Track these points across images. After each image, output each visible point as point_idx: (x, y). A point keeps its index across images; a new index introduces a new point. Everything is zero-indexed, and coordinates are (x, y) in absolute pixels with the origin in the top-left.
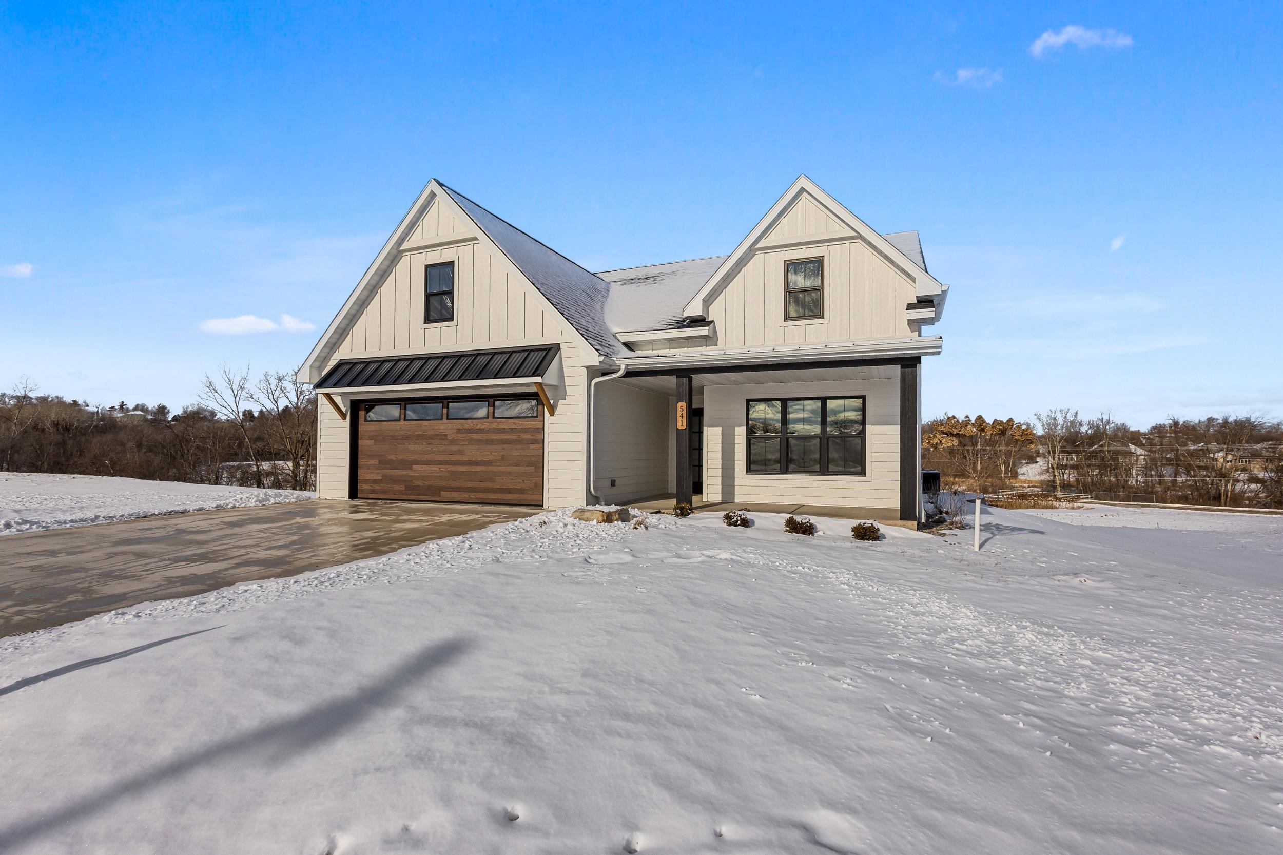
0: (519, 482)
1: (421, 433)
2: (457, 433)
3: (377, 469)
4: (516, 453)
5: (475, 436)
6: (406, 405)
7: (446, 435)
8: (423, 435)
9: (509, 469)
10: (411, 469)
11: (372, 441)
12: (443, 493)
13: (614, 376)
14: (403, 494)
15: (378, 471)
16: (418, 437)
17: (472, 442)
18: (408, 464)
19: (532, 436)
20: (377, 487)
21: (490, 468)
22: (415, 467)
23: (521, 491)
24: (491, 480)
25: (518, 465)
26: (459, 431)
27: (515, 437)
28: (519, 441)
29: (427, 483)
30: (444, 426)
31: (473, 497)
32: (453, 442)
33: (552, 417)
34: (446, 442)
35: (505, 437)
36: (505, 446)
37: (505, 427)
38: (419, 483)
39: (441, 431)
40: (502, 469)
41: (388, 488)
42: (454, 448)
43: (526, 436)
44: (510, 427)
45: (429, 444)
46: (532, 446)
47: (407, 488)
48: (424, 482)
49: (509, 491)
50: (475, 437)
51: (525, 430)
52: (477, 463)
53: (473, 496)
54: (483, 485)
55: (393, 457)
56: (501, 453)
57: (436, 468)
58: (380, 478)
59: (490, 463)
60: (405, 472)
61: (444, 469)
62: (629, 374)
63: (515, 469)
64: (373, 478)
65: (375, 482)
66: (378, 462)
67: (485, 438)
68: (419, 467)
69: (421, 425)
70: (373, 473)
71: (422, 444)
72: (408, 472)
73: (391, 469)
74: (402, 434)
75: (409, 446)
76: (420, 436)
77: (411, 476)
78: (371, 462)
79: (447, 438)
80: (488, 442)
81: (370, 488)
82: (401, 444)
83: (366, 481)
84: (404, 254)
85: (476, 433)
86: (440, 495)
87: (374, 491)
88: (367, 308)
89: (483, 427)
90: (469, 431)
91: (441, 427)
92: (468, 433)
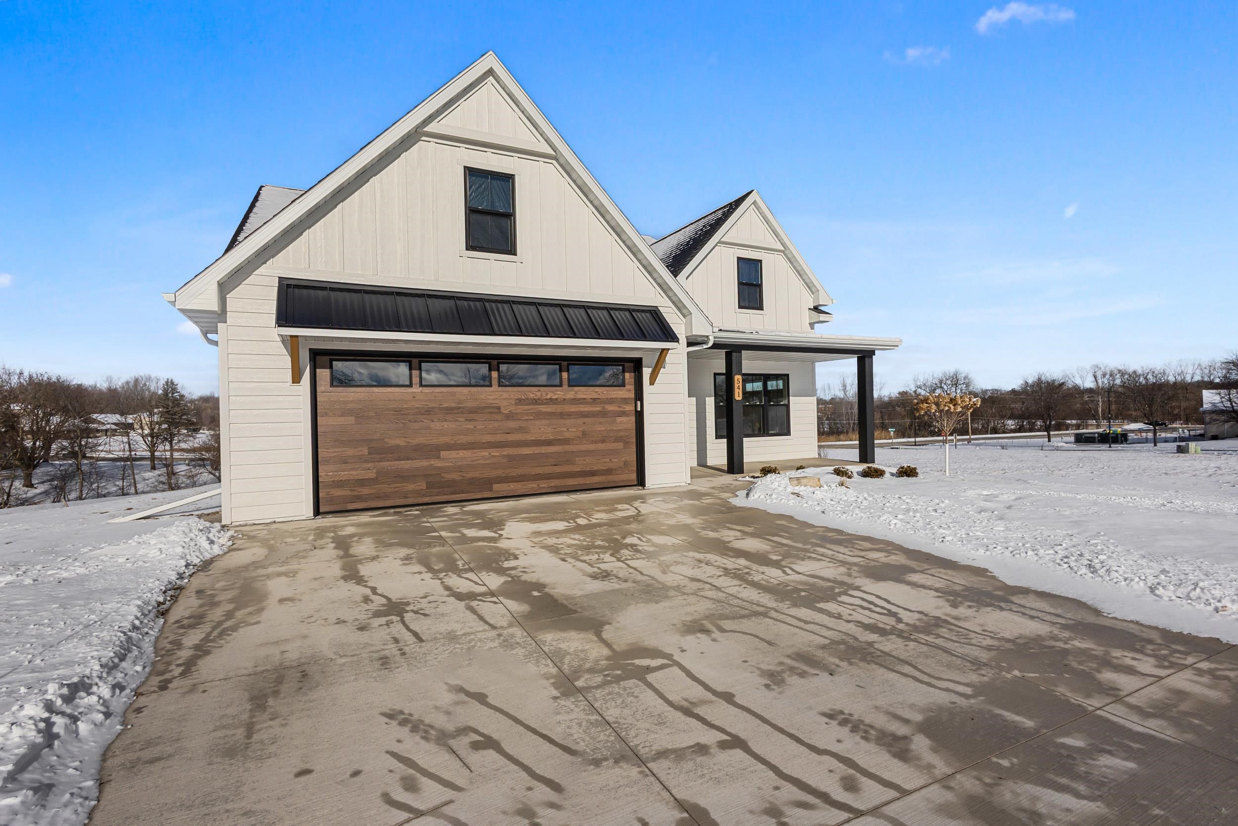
0: (606, 462)
1: (454, 405)
2: (516, 404)
3: (366, 461)
4: (599, 428)
5: (544, 408)
6: (420, 362)
7: (499, 408)
8: (459, 408)
9: (592, 447)
10: (438, 457)
12: (496, 487)
13: (705, 346)
14: (424, 496)
15: (369, 465)
16: (449, 410)
17: (539, 415)
18: (434, 451)
19: (619, 407)
20: (365, 491)
21: (568, 448)
22: (443, 454)
23: (609, 472)
25: (603, 441)
26: (519, 401)
27: (598, 409)
28: (604, 414)
29: (469, 476)
30: (494, 394)
31: (543, 486)
32: (510, 417)
33: (652, 387)
34: (499, 417)
35: (586, 409)
36: (587, 420)
37: (582, 397)
38: (456, 476)
39: (490, 402)
40: (583, 447)
42: (512, 424)
43: (611, 408)
44: (592, 397)
45: (470, 420)
46: (619, 419)
47: (429, 486)
48: (461, 474)
49: (593, 473)
50: (544, 410)
51: (611, 401)
54: (558, 469)
55: (401, 442)
56: (581, 429)
57: (485, 453)
59: (566, 441)
60: (424, 464)
61: (496, 454)
63: (600, 446)
64: (358, 477)
65: (362, 483)
66: (366, 452)
67: (558, 410)
68: (453, 454)
69: (454, 394)
70: (353, 469)
71: (457, 420)
72: (432, 463)
73: (396, 460)
74: (418, 406)
75: (432, 425)
76: (453, 408)
77: (440, 468)
78: (350, 452)
79: (500, 412)
80: (562, 415)
81: (348, 493)
82: (415, 421)
83: (339, 484)
84: (424, 138)
85: (545, 404)
86: (491, 490)
87: (359, 498)
88: (343, 201)
89: (556, 397)
90: (535, 402)
91: (489, 397)
92: (532, 404)
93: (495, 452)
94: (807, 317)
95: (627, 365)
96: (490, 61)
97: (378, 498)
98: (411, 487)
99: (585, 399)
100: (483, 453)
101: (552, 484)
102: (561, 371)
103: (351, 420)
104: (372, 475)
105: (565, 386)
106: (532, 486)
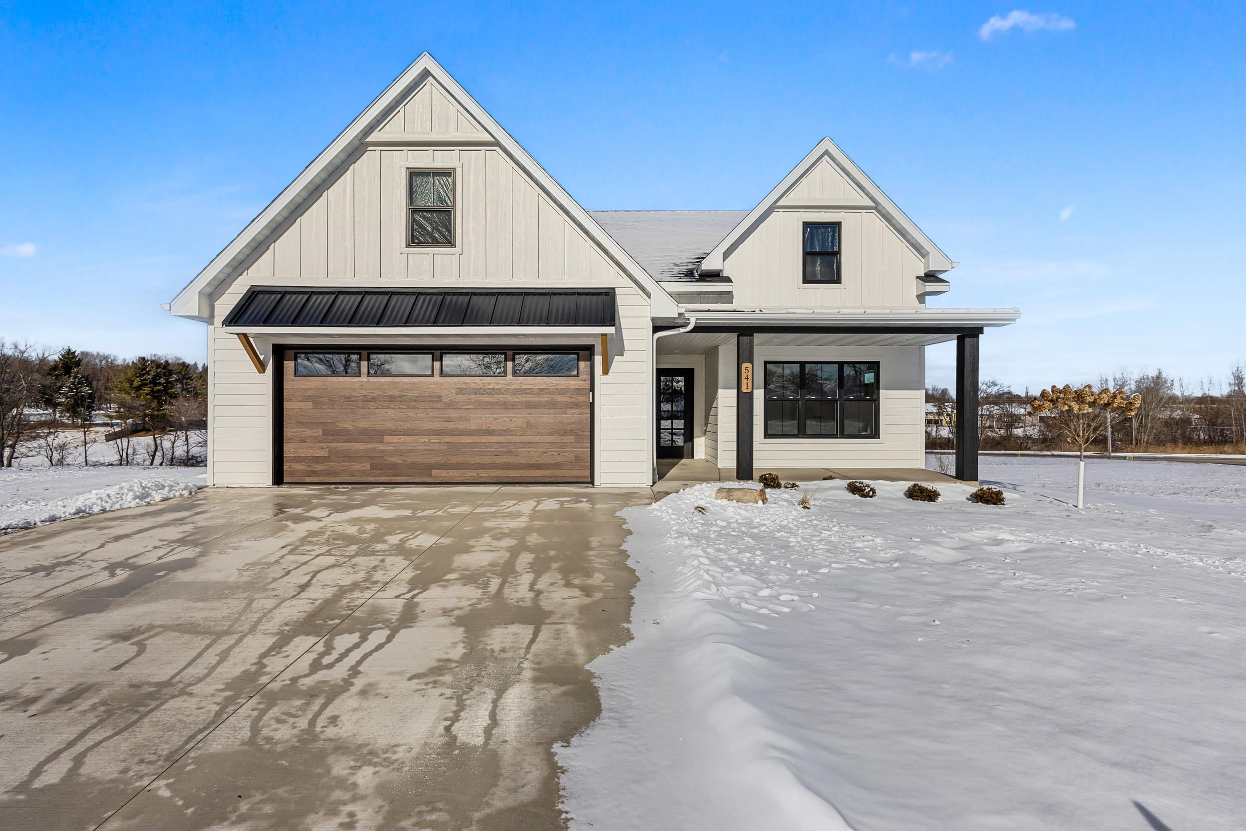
1: (397, 393)
2: (457, 393)
3: (320, 441)
4: (546, 419)
5: (485, 398)
6: (369, 354)
7: (440, 397)
8: (400, 396)
9: (538, 439)
10: (382, 441)
11: (311, 403)
12: (435, 472)
13: (682, 330)
14: (369, 475)
15: (323, 445)
16: (392, 398)
17: (482, 405)
18: (378, 435)
20: (319, 467)
21: (510, 439)
22: (386, 438)
23: (557, 466)
24: (510, 453)
25: (551, 434)
26: (461, 391)
27: (546, 399)
28: (552, 405)
29: (410, 460)
30: (436, 384)
32: (450, 405)
33: (605, 377)
34: (439, 405)
35: (532, 399)
36: (533, 411)
37: (531, 387)
38: (398, 460)
39: (432, 391)
40: (528, 439)
41: (340, 468)
42: (452, 413)
44: (539, 387)
45: (411, 408)
46: (570, 411)
47: (373, 467)
48: (402, 458)
49: (538, 467)
51: (562, 392)
52: (490, 432)
53: (484, 474)
54: (499, 460)
55: (349, 426)
56: (526, 420)
57: (425, 439)
58: (326, 454)
59: (508, 432)
60: (370, 446)
61: (435, 441)
62: (698, 329)
63: (548, 439)
64: (313, 455)
65: (317, 460)
66: (321, 433)
67: (502, 400)
68: (394, 439)
69: (397, 383)
70: (312, 448)
71: (400, 408)
72: (376, 446)
73: (345, 442)
74: (365, 393)
75: (377, 411)
76: (396, 397)
77: (382, 451)
78: (308, 432)
79: (441, 401)
80: (506, 406)
81: (306, 468)
82: (363, 408)
83: (300, 460)
84: (370, 148)
85: (488, 393)
86: (430, 475)
87: (313, 473)
88: (301, 216)
89: (498, 387)
90: (477, 391)
91: (430, 386)
92: (476, 393)
93: (434, 439)
94: (914, 288)
95: (581, 353)
96: (425, 62)
97: (329, 473)
98: (357, 467)
99: (530, 389)
100: (424, 440)
101: (493, 475)
102: (506, 360)
103: (309, 405)
104: (324, 453)
105: (510, 376)
106: (471, 474)
